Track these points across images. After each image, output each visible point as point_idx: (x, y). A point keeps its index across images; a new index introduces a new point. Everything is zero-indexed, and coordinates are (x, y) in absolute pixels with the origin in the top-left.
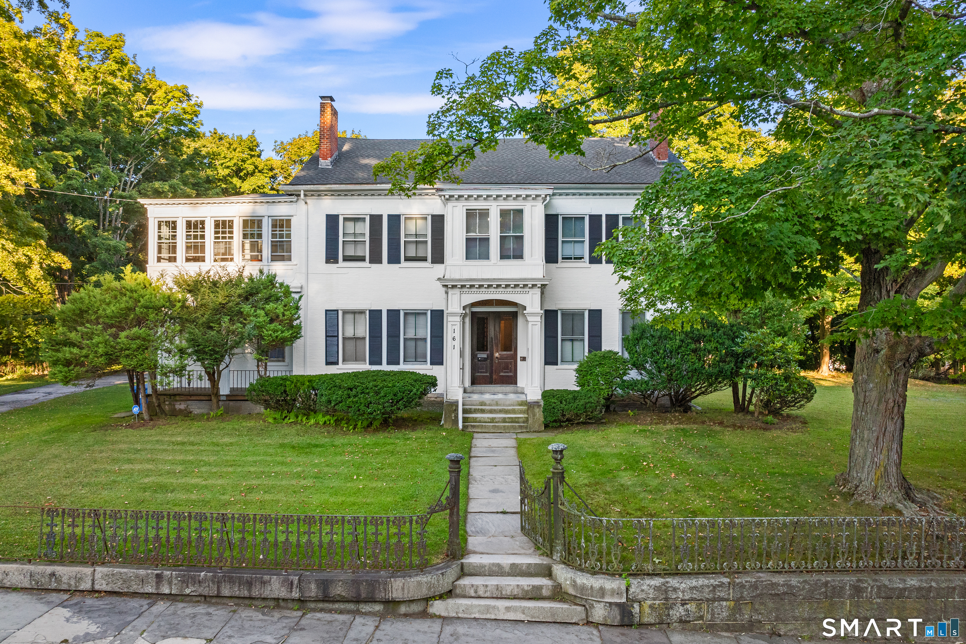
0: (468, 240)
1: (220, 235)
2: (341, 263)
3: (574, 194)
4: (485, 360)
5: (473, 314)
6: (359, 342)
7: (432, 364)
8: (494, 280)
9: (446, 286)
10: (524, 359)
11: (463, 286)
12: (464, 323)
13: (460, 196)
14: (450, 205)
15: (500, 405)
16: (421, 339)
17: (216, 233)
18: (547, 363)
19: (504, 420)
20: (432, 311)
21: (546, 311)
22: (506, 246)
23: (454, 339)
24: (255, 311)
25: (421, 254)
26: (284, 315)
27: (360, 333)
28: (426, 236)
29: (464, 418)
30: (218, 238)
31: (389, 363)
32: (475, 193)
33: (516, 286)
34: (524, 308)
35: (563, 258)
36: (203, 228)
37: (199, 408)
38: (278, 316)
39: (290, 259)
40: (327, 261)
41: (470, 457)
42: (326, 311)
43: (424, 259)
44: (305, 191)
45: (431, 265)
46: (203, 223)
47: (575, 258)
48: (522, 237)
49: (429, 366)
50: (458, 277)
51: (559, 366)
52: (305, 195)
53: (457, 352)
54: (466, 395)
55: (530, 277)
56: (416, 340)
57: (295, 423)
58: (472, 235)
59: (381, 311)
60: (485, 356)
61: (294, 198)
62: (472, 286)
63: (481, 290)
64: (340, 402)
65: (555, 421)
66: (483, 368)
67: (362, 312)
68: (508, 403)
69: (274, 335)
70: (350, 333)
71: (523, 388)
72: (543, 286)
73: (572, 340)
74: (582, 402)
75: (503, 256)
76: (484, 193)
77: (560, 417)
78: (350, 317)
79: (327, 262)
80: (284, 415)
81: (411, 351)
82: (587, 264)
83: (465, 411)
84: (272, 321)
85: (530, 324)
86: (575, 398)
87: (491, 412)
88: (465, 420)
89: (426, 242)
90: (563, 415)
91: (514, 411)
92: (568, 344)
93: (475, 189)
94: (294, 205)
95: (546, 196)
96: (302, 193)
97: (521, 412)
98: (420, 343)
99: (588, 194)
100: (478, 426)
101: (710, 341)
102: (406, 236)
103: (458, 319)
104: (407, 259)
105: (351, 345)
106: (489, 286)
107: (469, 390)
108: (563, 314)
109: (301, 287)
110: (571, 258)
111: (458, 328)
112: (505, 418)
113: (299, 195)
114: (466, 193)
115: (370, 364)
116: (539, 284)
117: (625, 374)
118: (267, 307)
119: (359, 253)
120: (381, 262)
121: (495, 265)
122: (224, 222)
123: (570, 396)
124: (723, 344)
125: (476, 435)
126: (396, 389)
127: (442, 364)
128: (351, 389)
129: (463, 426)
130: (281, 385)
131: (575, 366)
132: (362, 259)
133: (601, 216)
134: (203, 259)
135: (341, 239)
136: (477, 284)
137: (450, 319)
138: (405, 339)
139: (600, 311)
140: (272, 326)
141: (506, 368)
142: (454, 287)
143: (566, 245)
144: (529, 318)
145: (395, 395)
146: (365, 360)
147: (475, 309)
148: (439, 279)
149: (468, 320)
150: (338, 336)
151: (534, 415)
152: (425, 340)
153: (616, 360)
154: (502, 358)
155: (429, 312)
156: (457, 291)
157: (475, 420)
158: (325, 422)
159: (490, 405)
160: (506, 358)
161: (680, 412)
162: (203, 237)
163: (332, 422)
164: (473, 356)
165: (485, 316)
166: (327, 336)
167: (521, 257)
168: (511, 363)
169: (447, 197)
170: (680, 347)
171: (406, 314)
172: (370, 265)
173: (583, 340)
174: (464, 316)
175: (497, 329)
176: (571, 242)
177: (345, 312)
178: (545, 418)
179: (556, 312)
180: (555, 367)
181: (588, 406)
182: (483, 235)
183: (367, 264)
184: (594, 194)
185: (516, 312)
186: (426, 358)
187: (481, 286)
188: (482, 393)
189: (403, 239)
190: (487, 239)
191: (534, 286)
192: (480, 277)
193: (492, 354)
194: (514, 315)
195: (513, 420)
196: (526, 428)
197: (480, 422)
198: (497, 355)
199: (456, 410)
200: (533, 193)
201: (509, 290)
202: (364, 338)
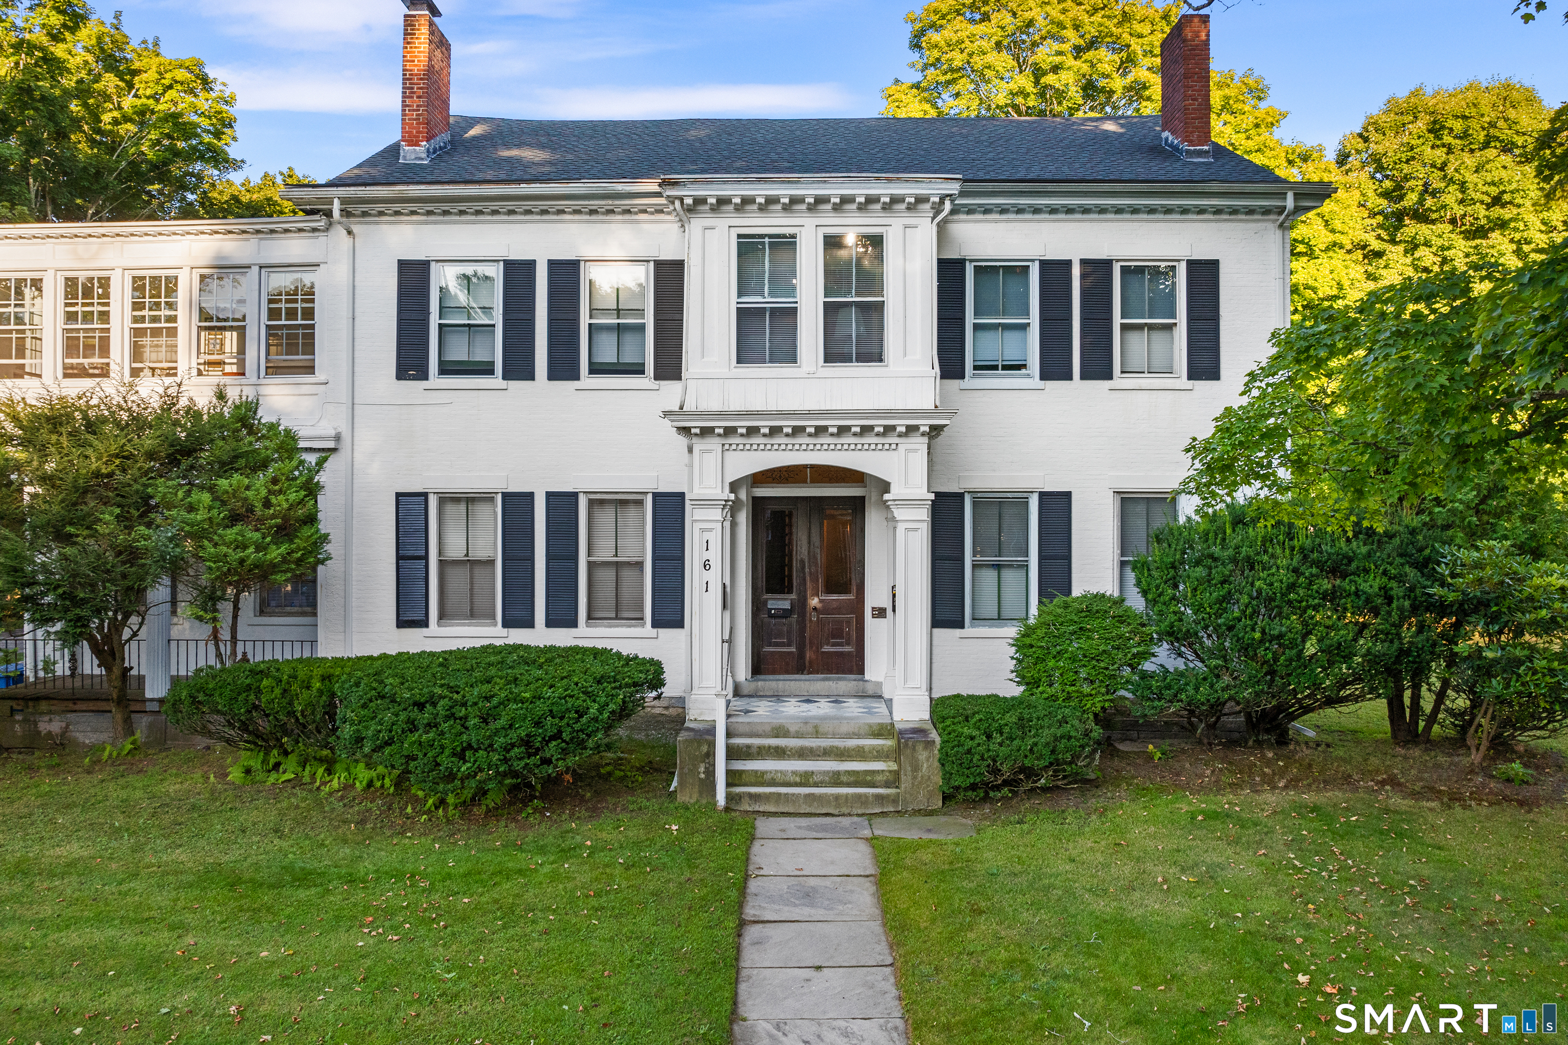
0: (742, 313)
1: (146, 313)
2: (435, 380)
3: (1003, 211)
4: (786, 614)
5: (758, 503)
6: (479, 571)
7: (655, 625)
8: (809, 414)
9: (685, 431)
10: (880, 613)
11: (729, 431)
12: (734, 525)
13: (723, 201)
14: (697, 224)
15: (825, 736)
16: (628, 564)
17: (137, 306)
18: (936, 622)
19: (836, 779)
20: (656, 495)
21: (938, 494)
22: (839, 332)
23: (706, 565)
24: (188, 493)
25: (629, 358)
26: (267, 504)
27: (480, 552)
28: (640, 312)
29: (729, 773)
30: (142, 319)
31: (550, 623)
32: (760, 192)
33: (866, 430)
34: (885, 487)
35: (976, 368)
36: (106, 295)
37: (95, 731)
38: (251, 510)
39: (310, 369)
40: (402, 373)
41: (742, 924)
42: (398, 495)
43: (637, 370)
44: (344, 201)
45: (654, 384)
46: (105, 283)
47: (1005, 368)
48: (879, 307)
49: (648, 629)
50: (716, 406)
51: (968, 631)
52: (346, 213)
53: (715, 597)
54: (738, 704)
55: (900, 406)
56: (618, 565)
57: (297, 782)
58: (753, 301)
59: (531, 495)
60: (786, 605)
61: (322, 223)
62: (752, 431)
63: (777, 440)
64: (388, 743)
65: (973, 787)
66: (780, 635)
67: (487, 498)
68: (845, 728)
69: (235, 556)
70: (456, 549)
71: (879, 684)
72: (935, 431)
73: (998, 567)
74: (1046, 735)
75: (833, 355)
76: (784, 192)
77: (988, 777)
78: (456, 511)
79: (399, 378)
80: (272, 761)
81: (606, 591)
82: (1036, 382)
83: (733, 753)
84: (234, 519)
85: (901, 528)
86: (1023, 724)
87: (802, 754)
88: (733, 778)
89: (641, 328)
90: (996, 771)
91: (860, 754)
92: (989, 576)
93: (759, 180)
94: (322, 239)
95: (942, 199)
96: (336, 207)
97: (879, 755)
98: (627, 575)
99: (1037, 210)
100: (767, 798)
101: (1367, 571)
102: (592, 312)
103: (717, 514)
104: (596, 369)
105: (459, 579)
106: (798, 431)
107: (747, 688)
108: (975, 504)
109: (338, 438)
110: (995, 368)
111: (715, 538)
112: (838, 773)
113: (329, 214)
114: (736, 192)
115: (506, 625)
116: (924, 424)
117: (1147, 655)
118: (223, 483)
119: (480, 356)
120: (531, 377)
121: (810, 376)
122: (155, 280)
123: (1011, 718)
124: (1400, 579)
125: (764, 826)
126: (541, 707)
127: (680, 624)
128: (421, 706)
129: (729, 797)
130: (249, 688)
131: (1012, 631)
132: (486, 369)
133: (1069, 263)
134: (104, 372)
135: (434, 321)
136: (764, 424)
137: (699, 514)
138: (591, 565)
139: (1068, 495)
140: (231, 534)
141: (837, 634)
142: (706, 432)
143: (982, 335)
144: (899, 513)
145: (537, 724)
146: (493, 617)
147: (762, 492)
148: (667, 414)
149: (743, 518)
150: (426, 558)
151: (916, 768)
152: (640, 565)
153: (1121, 619)
154: (826, 609)
155: (649, 500)
156: (714, 444)
157: (760, 778)
158: (370, 784)
159: (798, 735)
160: (838, 610)
161: (1271, 747)
162: (104, 316)
163: (387, 782)
164: (758, 606)
165: (785, 508)
166: (399, 558)
167: (878, 357)
168: (849, 622)
169: (688, 201)
170: (1292, 587)
171: (592, 503)
172: (503, 384)
173: (1025, 567)
174: (733, 508)
175: (816, 539)
176: (995, 327)
177: (446, 499)
178: (947, 777)
179: (960, 496)
180: (958, 632)
181: (1061, 746)
182: (782, 301)
183: (496, 381)
184: (1053, 211)
185: (862, 499)
186: (641, 608)
187: (775, 431)
188: (778, 697)
189: (585, 321)
190: (792, 312)
191: (911, 430)
192: (772, 407)
193: (802, 602)
194: (858, 506)
195: (859, 779)
196: (895, 800)
197: (773, 783)
198: (814, 602)
199: (710, 755)
200: (908, 190)
201: (847, 440)
202: (491, 562)
